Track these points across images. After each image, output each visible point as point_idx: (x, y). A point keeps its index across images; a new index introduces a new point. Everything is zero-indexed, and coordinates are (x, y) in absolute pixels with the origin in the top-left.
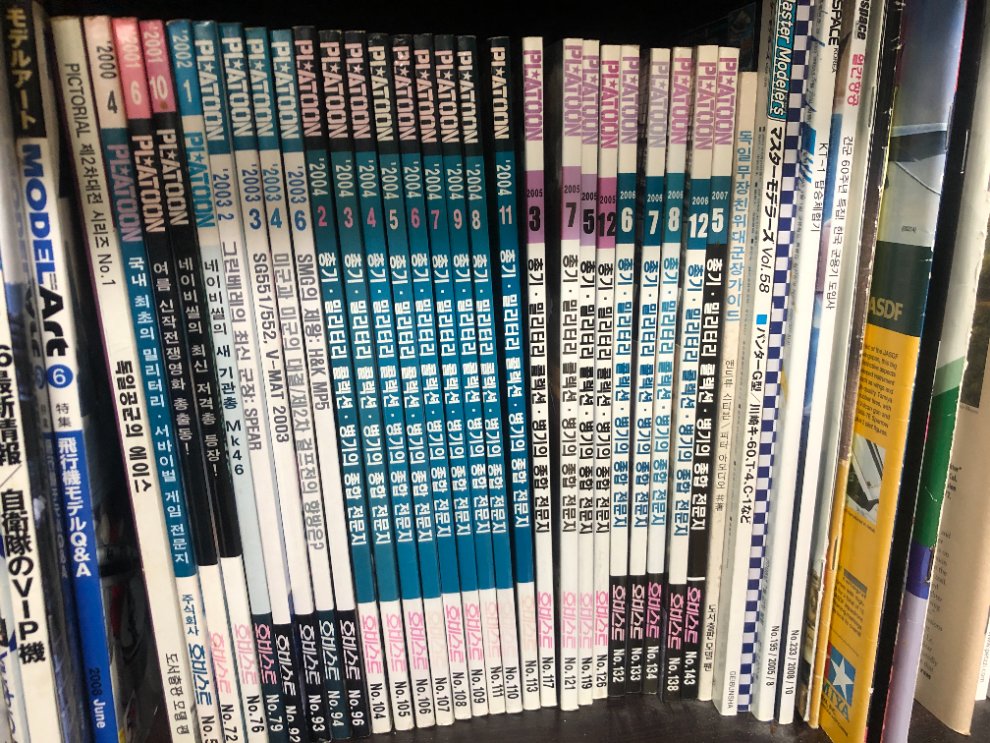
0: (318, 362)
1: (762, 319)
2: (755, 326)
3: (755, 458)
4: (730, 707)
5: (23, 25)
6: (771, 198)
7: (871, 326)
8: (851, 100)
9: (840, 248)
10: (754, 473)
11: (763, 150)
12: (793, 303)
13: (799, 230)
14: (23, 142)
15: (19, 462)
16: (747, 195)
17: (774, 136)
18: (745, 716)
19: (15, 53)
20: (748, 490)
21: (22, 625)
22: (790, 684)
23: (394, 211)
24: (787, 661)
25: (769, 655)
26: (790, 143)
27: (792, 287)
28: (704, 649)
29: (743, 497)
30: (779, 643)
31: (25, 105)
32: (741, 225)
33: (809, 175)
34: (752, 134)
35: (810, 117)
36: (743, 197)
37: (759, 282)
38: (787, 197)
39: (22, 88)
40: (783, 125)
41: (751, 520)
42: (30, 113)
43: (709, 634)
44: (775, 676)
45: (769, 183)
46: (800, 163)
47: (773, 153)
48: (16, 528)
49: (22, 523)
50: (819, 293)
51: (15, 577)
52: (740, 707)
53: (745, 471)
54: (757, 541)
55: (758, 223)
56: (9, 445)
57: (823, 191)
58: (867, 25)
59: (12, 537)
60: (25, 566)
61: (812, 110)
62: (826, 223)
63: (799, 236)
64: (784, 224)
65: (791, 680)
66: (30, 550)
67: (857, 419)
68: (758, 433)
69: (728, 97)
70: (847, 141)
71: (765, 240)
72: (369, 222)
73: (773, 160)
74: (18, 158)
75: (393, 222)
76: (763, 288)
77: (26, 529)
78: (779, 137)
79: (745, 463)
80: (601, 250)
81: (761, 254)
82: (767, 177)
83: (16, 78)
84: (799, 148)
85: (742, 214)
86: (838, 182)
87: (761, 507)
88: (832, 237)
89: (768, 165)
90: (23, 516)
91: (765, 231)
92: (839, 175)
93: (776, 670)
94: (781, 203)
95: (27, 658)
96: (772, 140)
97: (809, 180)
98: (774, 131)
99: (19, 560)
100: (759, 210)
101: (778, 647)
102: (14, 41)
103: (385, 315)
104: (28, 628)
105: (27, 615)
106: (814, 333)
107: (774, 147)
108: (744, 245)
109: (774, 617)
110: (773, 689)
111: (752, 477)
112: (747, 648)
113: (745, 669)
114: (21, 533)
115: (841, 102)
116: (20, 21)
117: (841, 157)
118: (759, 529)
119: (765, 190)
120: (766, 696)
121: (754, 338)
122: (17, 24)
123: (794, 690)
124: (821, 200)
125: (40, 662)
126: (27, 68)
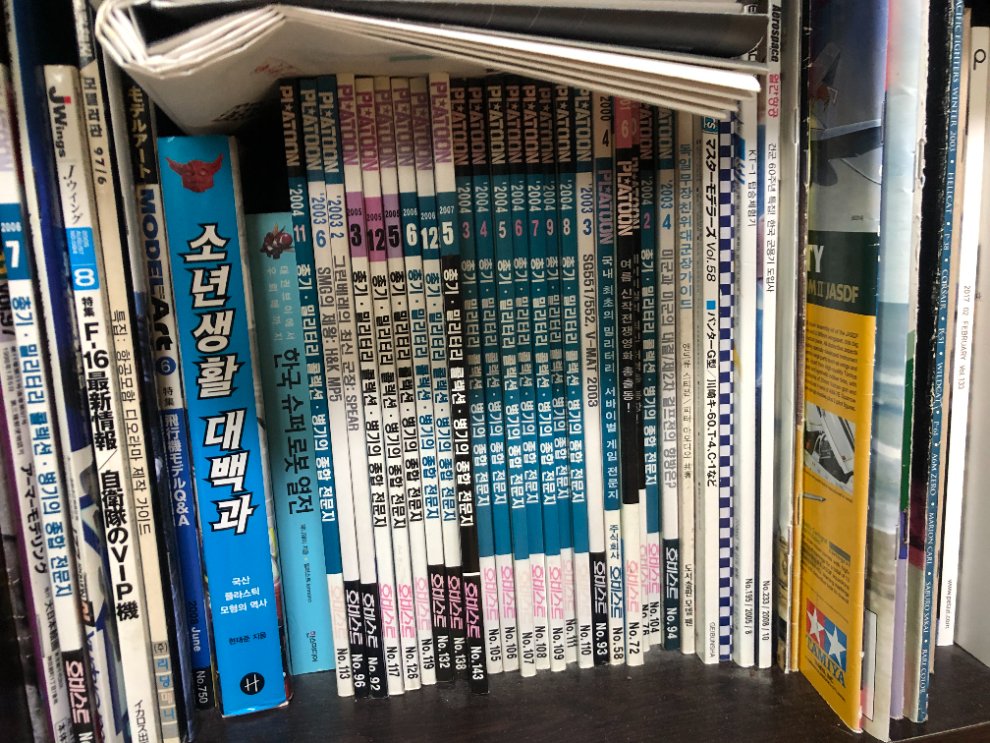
0: (333, 359)
1: (711, 305)
2: (706, 311)
3: (716, 428)
4: (712, 656)
5: (141, 100)
6: (711, 200)
7: (812, 305)
8: (771, 113)
9: (774, 238)
10: (716, 441)
11: (701, 159)
12: (739, 290)
13: (739, 225)
14: (140, 188)
15: (115, 447)
16: (691, 199)
17: (709, 147)
18: (727, 664)
19: (135, 122)
20: (712, 456)
21: (119, 587)
22: (766, 631)
23: (503, 223)
24: (761, 610)
25: (744, 606)
26: (724, 152)
27: (737, 276)
28: (685, 607)
29: (708, 463)
30: (753, 594)
31: (143, 160)
32: (687, 225)
33: (743, 178)
34: (691, 147)
35: (739, 129)
36: (687, 201)
37: (706, 273)
38: (724, 198)
39: (141, 147)
40: (716, 137)
41: (717, 483)
42: (146, 166)
43: (687, 592)
44: (752, 624)
45: (708, 187)
46: (735, 168)
47: (709, 161)
48: (114, 503)
49: (118, 499)
50: (760, 279)
51: (113, 545)
52: (721, 657)
53: (707, 439)
54: (724, 503)
55: (702, 222)
56: (107, 433)
57: (755, 191)
58: (779, 50)
59: (111, 511)
60: (121, 535)
61: (740, 123)
62: (761, 218)
63: (739, 231)
64: (724, 222)
65: (766, 627)
66: (125, 522)
67: (806, 388)
68: (717, 405)
69: (443, 118)
70: (772, 147)
71: (708, 236)
72: (482, 233)
73: (710, 167)
74: (137, 200)
75: (502, 232)
76: (710, 277)
77: (122, 504)
78: (714, 148)
79: (706, 432)
80: (372, 264)
81: (706, 248)
82: (706, 182)
83: (136, 140)
84: (732, 156)
85: (687, 215)
86: (767, 183)
87: (725, 472)
88: (767, 230)
89: (706, 171)
90: (119, 493)
91: (707, 228)
92: (767, 176)
93: (753, 619)
94: (720, 204)
95: (123, 615)
96: (707, 150)
97: (743, 182)
98: (709, 143)
99: (116, 531)
100: (701, 212)
101: (753, 598)
102: (134, 113)
103: (491, 310)
104: (124, 589)
105: (123, 578)
106: (759, 314)
107: (710, 156)
108: (691, 243)
109: (746, 571)
110: (751, 637)
111: (714, 445)
112: (724, 602)
113: (724, 621)
114: (118, 508)
115: (764, 115)
116: (139, 98)
117: (768, 161)
118: (726, 492)
119: (705, 193)
120: (745, 643)
121: (706, 322)
122: (136, 100)
123: (770, 636)
124: (755, 199)
125: (134, 619)
126: (144, 132)
